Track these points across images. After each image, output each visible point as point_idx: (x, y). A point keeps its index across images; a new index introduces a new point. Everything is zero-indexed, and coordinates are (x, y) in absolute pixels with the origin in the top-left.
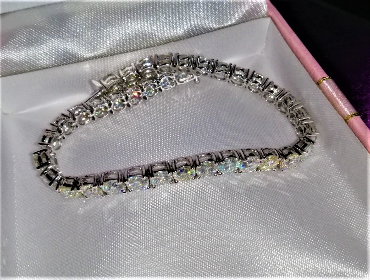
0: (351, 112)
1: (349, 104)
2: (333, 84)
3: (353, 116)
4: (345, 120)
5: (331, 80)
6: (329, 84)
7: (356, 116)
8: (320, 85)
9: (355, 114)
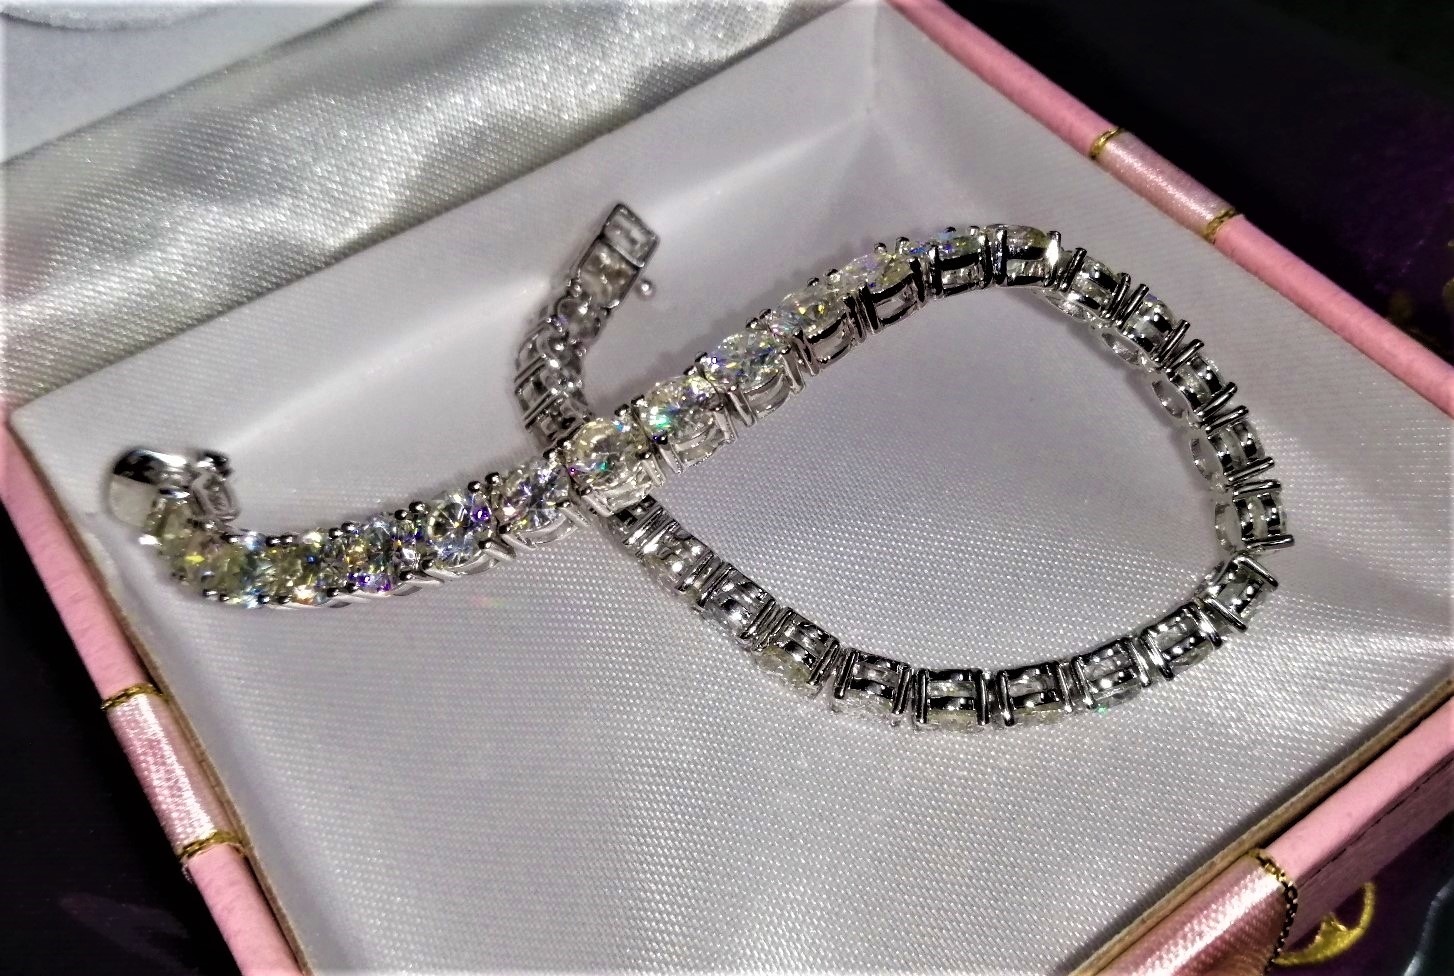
0: (1212, 210)
1: (1202, 192)
2: (1137, 144)
3: (1225, 219)
4: (1206, 238)
5: (1127, 136)
6: (1125, 146)
7: (1231, 216)
8: (1102, 156)
9: (1226, 214)
